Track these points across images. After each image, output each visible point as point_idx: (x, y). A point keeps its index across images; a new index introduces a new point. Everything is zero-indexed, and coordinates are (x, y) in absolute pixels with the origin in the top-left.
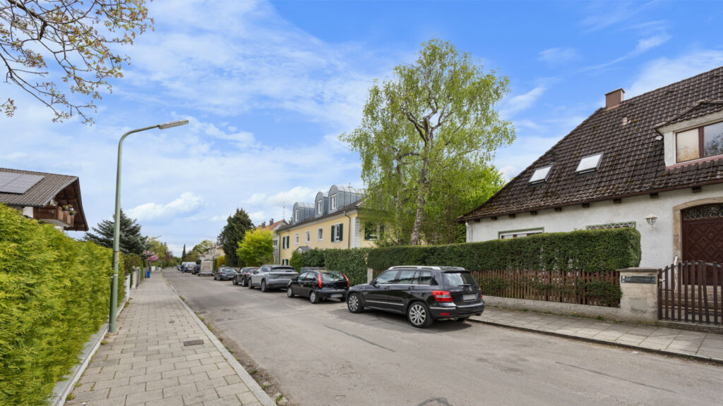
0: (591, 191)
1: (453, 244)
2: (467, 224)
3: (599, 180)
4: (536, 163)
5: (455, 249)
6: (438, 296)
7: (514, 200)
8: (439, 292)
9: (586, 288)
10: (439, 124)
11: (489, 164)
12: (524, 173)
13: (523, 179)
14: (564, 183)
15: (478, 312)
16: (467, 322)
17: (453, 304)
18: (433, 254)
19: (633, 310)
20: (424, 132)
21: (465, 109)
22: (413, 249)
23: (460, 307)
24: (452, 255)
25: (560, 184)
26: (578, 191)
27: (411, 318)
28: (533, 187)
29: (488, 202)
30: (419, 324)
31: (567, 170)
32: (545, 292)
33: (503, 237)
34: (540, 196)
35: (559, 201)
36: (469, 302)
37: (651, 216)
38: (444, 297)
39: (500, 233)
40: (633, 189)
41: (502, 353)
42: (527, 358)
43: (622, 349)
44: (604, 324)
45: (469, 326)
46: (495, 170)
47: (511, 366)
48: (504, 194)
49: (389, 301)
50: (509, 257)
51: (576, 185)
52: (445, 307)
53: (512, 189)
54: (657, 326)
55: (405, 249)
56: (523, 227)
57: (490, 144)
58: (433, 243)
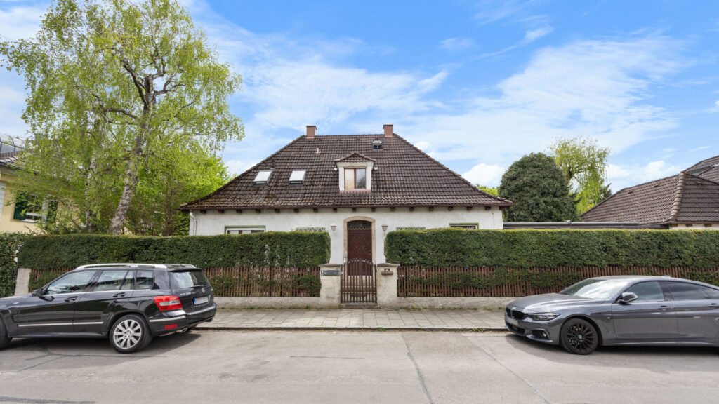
0: (299, 199)
1: (176, 237)
2: (191, 214)
3: (304, 191)
4: (259, 165)
5: (179, 242)
6: (162, 304)
7: (241, 196)
8: (164, 298)
9: (299, 282)
10: (165, 91)
11: (218, 153)
12: (249, 171)
13: (249, 177)
14: (281, 188)
15: (208, 317)
16: (194, 332)
17: (182, 312)
18: (147, 248)
19: (328, 297)
20: (144, 92)
21: (198, 87)
22: (115, 240)
23: (190, 314)
24: (175, 250)
25: (278, 188)
26: (291, 197)
27: (116, 341)
28: (257, 186)
29: (215, 193)
30: (129, 346)
31: (283, 177)
32: (268, 288)
33: (229, 232)
34: (263, 196)
35: (278, 203)
36: (202, 306)
37: (333, 225)
38: (171, 303)
39: (226, 227)
40: (324, 203)
41: (242, 360)
42: (266, 360)
43: (327, 331)
44: (311, 312)
45: (197, 336)
46: (221, 161)
47: (255, 373)
48: (231, 188)
49: (72, 320)
50: (238, 254)
51: (290, 192)
52: (172, 317)
53: (239, 184)
54: (340, 308)
55: (101, 239)
56: (248, 223)
57: (220, 134)
58: (143, 233)
